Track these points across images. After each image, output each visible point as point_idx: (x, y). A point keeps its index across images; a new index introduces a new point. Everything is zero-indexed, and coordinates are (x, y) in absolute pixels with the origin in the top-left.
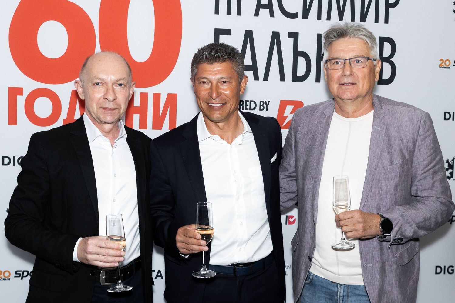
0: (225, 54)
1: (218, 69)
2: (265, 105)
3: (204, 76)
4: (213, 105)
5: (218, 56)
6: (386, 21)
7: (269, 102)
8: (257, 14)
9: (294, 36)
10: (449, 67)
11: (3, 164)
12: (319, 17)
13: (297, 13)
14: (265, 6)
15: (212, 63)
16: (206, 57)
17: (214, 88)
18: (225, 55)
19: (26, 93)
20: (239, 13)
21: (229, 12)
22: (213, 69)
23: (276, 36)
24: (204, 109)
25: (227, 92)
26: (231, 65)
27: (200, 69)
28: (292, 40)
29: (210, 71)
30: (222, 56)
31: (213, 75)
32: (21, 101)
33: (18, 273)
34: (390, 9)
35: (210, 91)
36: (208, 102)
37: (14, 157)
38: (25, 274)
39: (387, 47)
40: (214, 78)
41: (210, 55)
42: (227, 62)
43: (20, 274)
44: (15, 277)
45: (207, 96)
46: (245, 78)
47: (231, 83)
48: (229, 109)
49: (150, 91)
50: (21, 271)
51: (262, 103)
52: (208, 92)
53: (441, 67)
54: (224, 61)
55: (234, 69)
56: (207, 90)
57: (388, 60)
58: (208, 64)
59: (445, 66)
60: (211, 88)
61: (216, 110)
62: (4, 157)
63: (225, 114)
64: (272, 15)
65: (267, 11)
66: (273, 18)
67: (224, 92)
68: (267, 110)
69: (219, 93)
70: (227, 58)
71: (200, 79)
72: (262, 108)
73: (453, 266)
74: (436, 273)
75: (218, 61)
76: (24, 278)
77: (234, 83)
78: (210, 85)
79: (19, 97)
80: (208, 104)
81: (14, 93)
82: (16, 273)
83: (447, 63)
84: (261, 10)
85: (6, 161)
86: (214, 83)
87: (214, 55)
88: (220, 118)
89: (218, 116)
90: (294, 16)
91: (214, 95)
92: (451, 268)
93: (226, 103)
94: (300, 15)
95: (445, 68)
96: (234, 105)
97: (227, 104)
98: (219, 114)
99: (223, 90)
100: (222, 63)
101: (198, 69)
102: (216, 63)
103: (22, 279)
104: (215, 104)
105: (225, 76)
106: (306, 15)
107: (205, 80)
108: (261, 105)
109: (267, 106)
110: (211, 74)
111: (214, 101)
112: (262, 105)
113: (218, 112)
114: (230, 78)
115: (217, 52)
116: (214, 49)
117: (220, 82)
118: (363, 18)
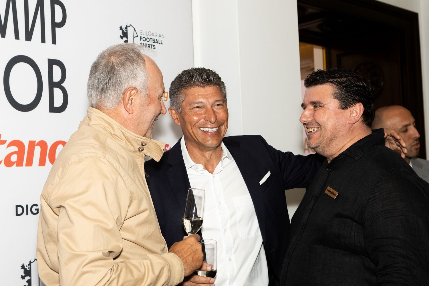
6: (54, 42)
34: (57, 29)
57: (59, 85)
105: (219, 99)
118: (29, 37)
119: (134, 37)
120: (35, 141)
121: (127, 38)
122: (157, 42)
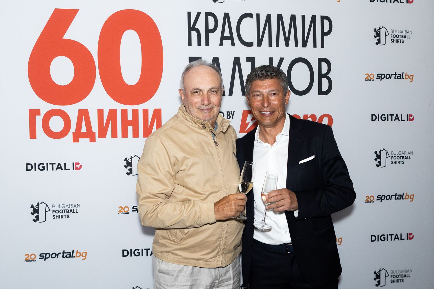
0: (273, 72)
1: (268, 84)
2: (231, 115)
3: (257, 90)
4: (265, 113)
5: (268, 74)
6: (323, 46)
7: (234, 112)
8: (221, 44)
9: (251, 60)
10: (373, 79)
11: (27, 170)
12: (270, 45)
13: (253, 42)
14: (227, 38)
15: (263, 80)
16: (258, 76)
17: (265, 99)
18: (273, 74)
19: (43, 113)
20: (207, 44)
21: (199, 44)
22: (264, 84)
23: (237, 61)
24: (257, 116)
25: (276, 103)
26: (278, 81)
27: (253, 85)
28: (250, 63)
29: (261, 86)
30: (271, 74)
31: (264, 89)
32: (39, 120)
33: (42, 255)
34: (325, 37)
35: (262, 102)
36: (259, 111)
37: (35, 164)
38: (48, 256)
39: (324, 66)
40: (265, 91)
41: (261, 74)
42: (275, 78)
43: (43, 256)
44: (40, 258)
45: (260, 106)
46: (289, 92)
47: (279, 95)
48: (277, 115)
49: (140, 107)
50: (44, 254)
51: (229, 113)
52: (260, 102)
53: (367, 79)
54: (272, 78)
55: (280, 84)
56: (259, 101)
57: (326, 76)
58: (260, 80)
59: (370, 79)
60: (263, 99)
61: (267, 117)
62: (27, 164)
63: (274, 120)
64: (233, 44)
65: (229, 41)
66: (234, 47)
67: (273, 102)
68: (233, 118)
69: (270, 103)
70: (275, 76)
71: (254, 92)
72: (229, 117)
73: (385, 234)
74: (372, 241)
75: (267, 78)
76: (46, 259)
77: (281, 95)
78: (262, 97)
79: (37, 117)
80: (260, 112)
81: (33, 113)
82: (40, 256)
83: (372, 76)
84: (224, 41)
85: (29, 167)
86: (265, 95)
87: (264, 73)
88: (270, 123)
89: (269, 121)
90: (251, 44)
91: (266, 105)
92: (383, 237)
93: (274, 111)
94: (255, 43)
95: (370, 80)
96: (281, 112)
97: (276, 112)
98: (270, 120)
99: (272, 100)
100: (271, 79)
101: (252, 85)
102: (267, 80)
103: (45, 260)
104: (266, 112)
105: (273, 89)
106: (259, 44)
107: (258, 93)
108: (227, 115)
109: (233, 115)
110: (263, 88)
111: (265, 109)
112: (229, 115)
113: (268, 118)
114: (278, 90)
115: (266, 71)
116: (264, 69)
117: (270, 94)
118: (305, 45)
119: (386, 36)
120: (308, 115)
121: (380, 37)
122: (406, 37)
